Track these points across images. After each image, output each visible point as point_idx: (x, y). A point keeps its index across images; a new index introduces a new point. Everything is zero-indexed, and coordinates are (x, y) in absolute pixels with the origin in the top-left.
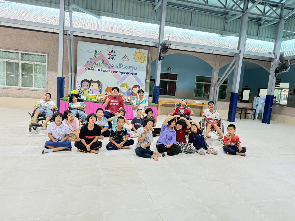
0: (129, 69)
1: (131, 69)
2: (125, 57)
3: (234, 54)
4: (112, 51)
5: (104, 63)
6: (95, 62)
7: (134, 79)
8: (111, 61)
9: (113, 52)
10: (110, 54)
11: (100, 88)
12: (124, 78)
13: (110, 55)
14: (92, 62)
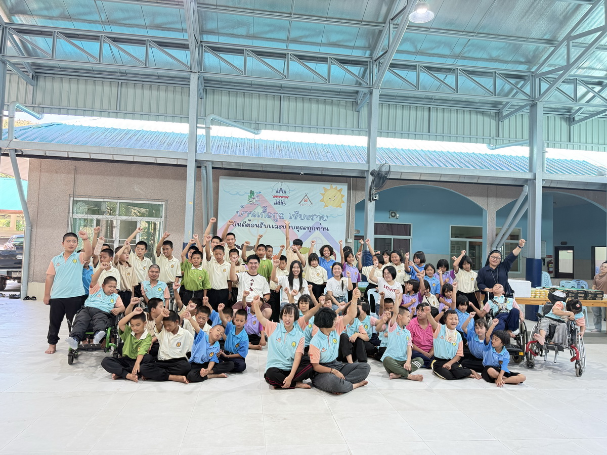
0: (313, 220)
1: (317, 220)
2: (306, 198)
3: (523, 180)
4: (281, 189)
5: (267, 213)
6: (251, 212)
7: (323, 238)
8: (279, 209)
9: (282, 191)
10: (278, 194)
13: (276, 197)
14: (245, 211)
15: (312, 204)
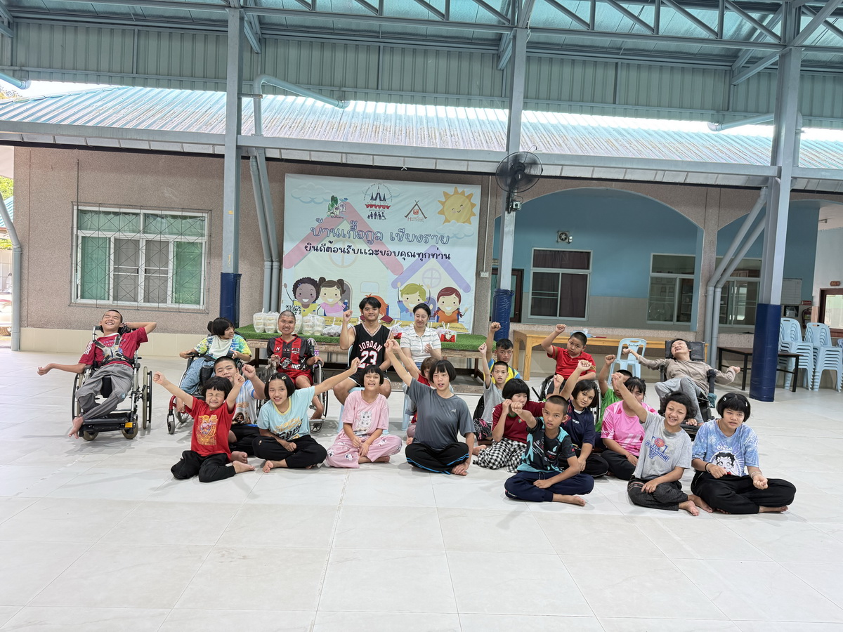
0: (426, 242)
1: (432, 242)
2: (416, 210)
3: (761, 178)
4: (378, 194)
5: (356, 231)
6: (332, 229)
7: (442, 270)
8: (375, 225)
9: (380, 198)
10: (373, 203)
11: (346, 301)
12: (413, 270)
13: (371, 206)
14: (323, 228)
15: (426, 218)
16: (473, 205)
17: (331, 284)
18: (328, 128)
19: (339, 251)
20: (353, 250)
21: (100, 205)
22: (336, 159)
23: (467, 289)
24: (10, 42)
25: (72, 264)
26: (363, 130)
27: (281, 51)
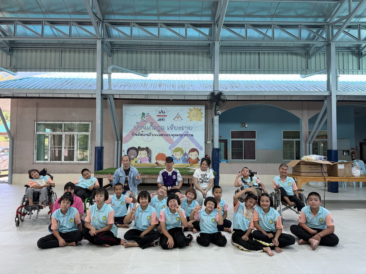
0: (183, 130)
2: (178, 116)
3: (323, 96)
4: (162, 111)
5: (153, 126)
6: (143, 126)
7: (190, 141)
8: (161, 123)
9: (163, 112)
12: (178, 141)
13: (159, 116)
14: (139, 126)
15: (182, 120)
16: (202, 113)
17: (143, 149)
18: (140, 85)
19: (146, 135)
20: (152, 134)
21: (46, 121)
22: (143, 97)
23: (201, 149)
24: (10, 57)
25: (34, 146)
26: (154, 85)
27: (120, 55)
